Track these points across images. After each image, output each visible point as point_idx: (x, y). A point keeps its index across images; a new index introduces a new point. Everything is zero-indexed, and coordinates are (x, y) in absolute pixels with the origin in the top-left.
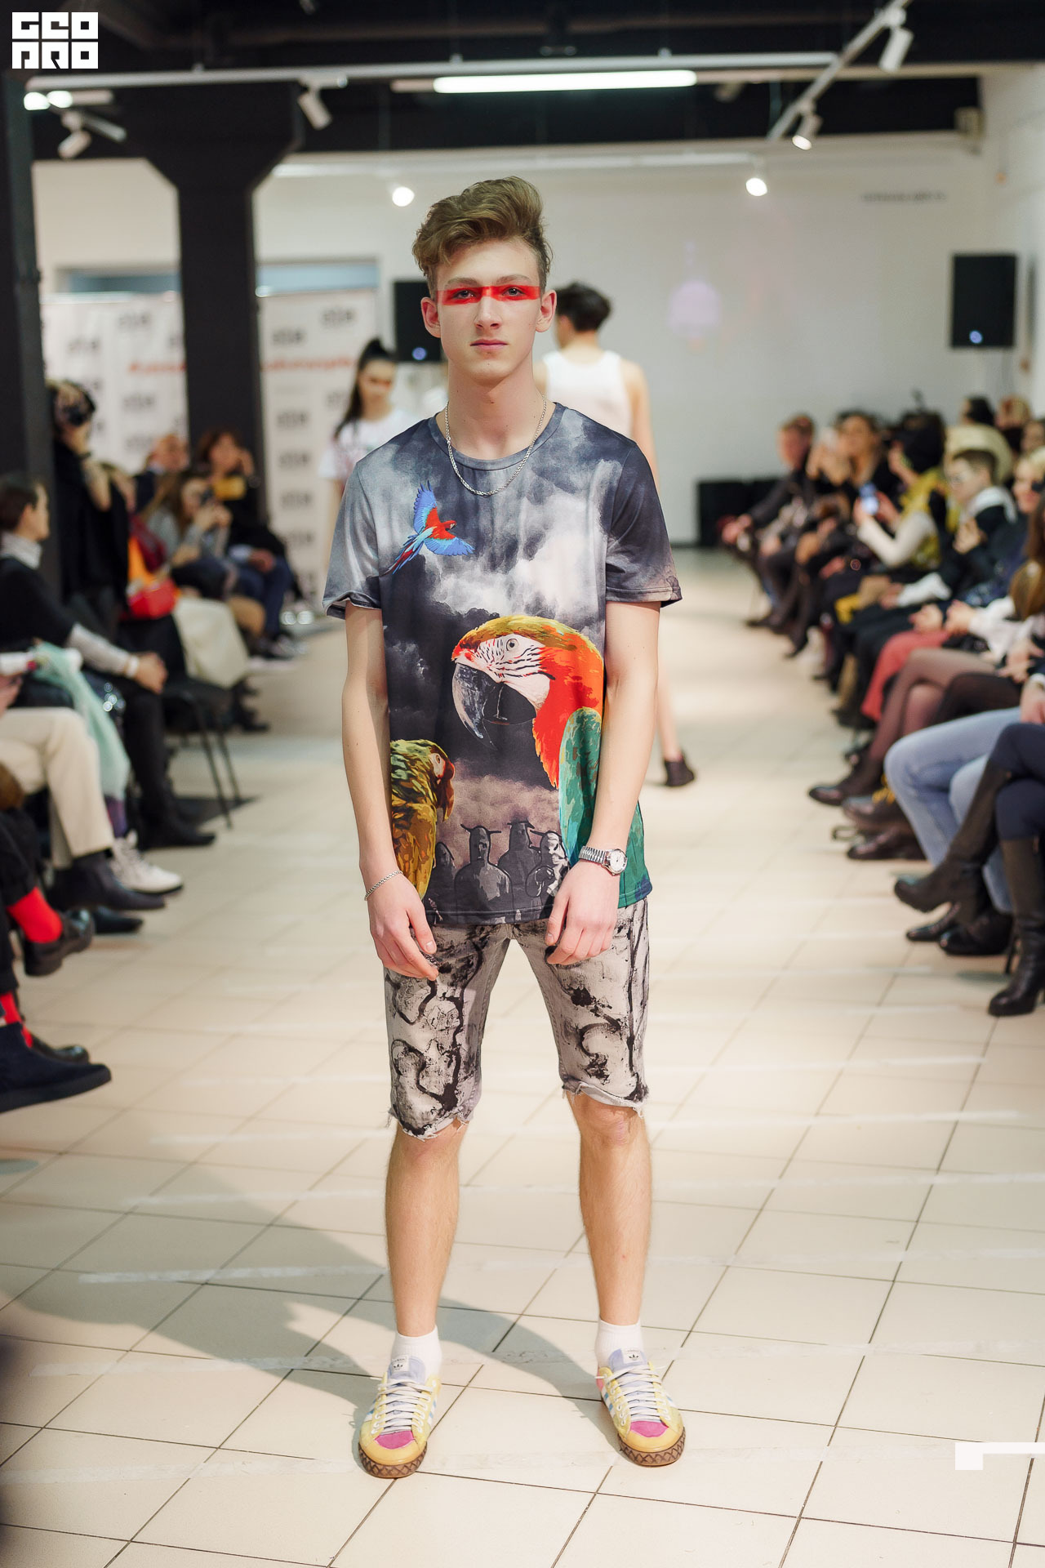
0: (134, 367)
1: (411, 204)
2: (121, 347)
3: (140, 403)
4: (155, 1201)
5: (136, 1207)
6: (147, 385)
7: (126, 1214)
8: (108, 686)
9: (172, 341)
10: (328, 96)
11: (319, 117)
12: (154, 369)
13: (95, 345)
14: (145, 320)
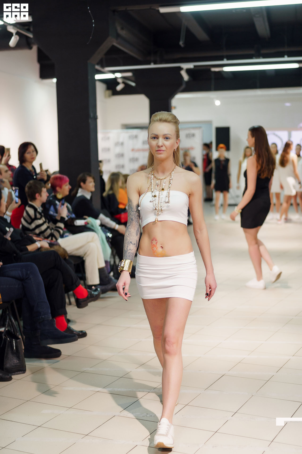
0: (133, 150)
1: (219, 105)
2: (129, 144)
3: (134, 160)
4: (91, 369)
5: (85, 370)
6: (136, 155)
7: (82, 372)
8: (107, 230)
9: (144, 143)
10: (188, 71)
11: (186, 77)
12: (139, 150)
13: (122, 144)
14: (136, 137)
